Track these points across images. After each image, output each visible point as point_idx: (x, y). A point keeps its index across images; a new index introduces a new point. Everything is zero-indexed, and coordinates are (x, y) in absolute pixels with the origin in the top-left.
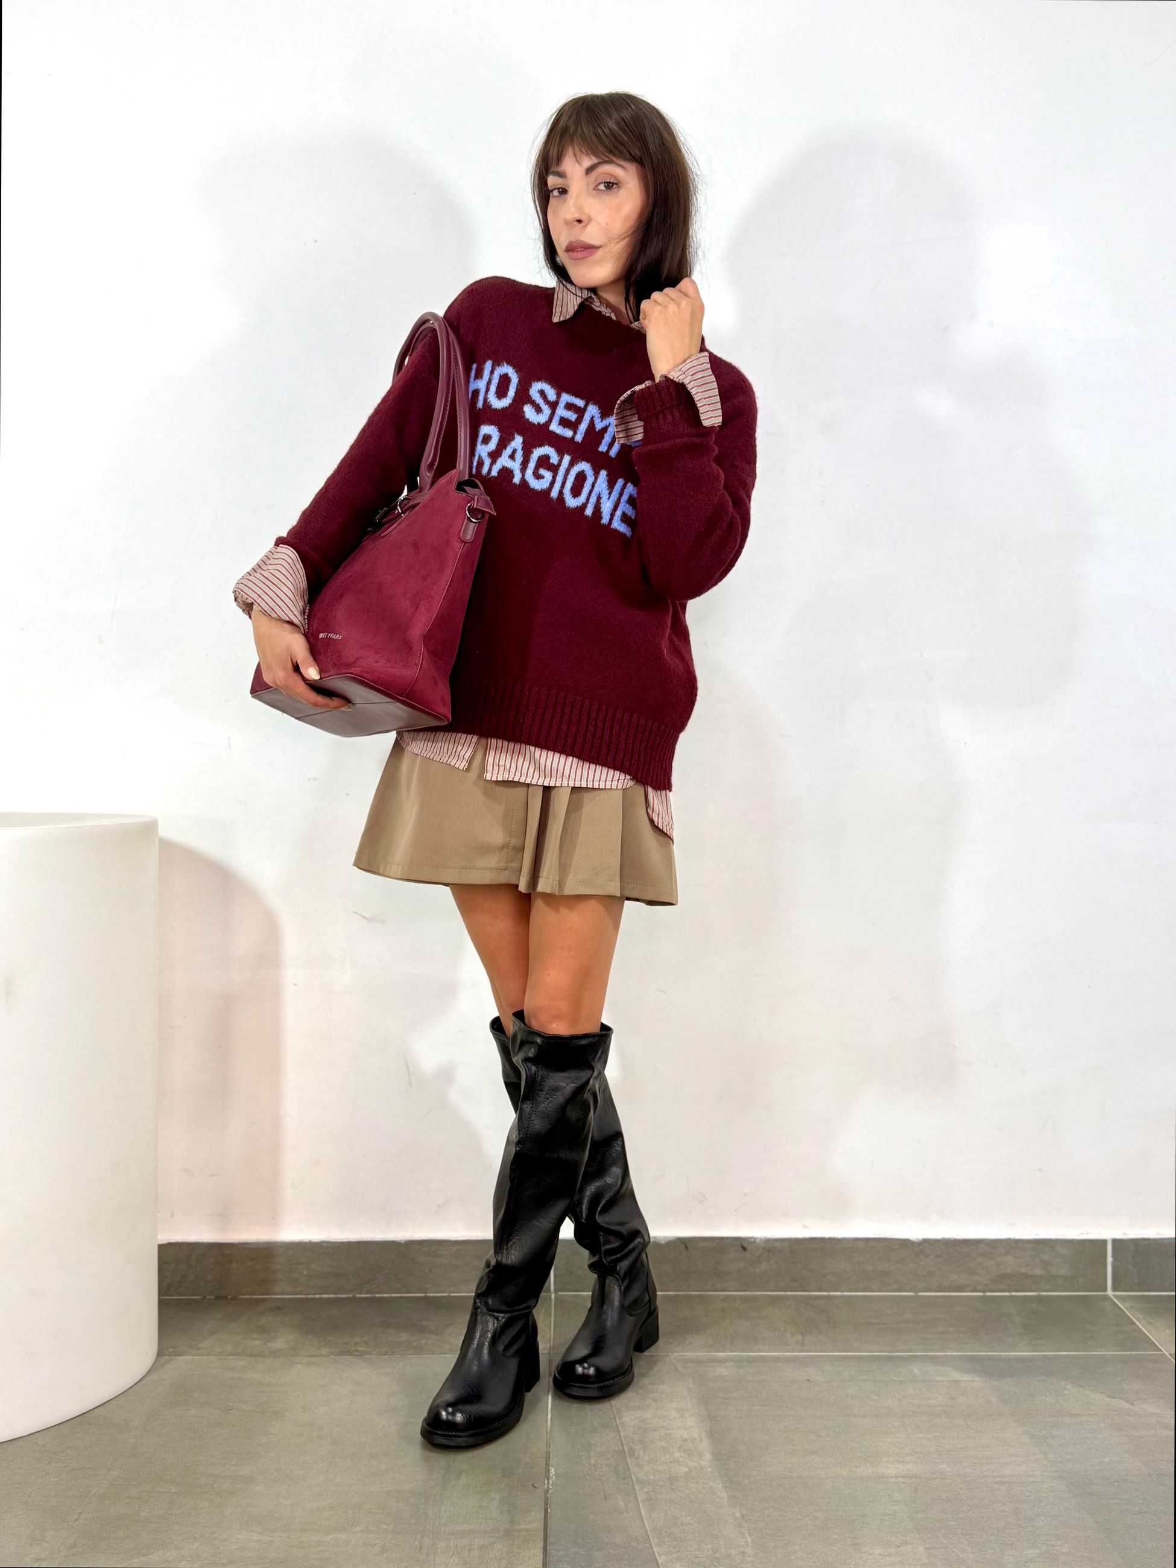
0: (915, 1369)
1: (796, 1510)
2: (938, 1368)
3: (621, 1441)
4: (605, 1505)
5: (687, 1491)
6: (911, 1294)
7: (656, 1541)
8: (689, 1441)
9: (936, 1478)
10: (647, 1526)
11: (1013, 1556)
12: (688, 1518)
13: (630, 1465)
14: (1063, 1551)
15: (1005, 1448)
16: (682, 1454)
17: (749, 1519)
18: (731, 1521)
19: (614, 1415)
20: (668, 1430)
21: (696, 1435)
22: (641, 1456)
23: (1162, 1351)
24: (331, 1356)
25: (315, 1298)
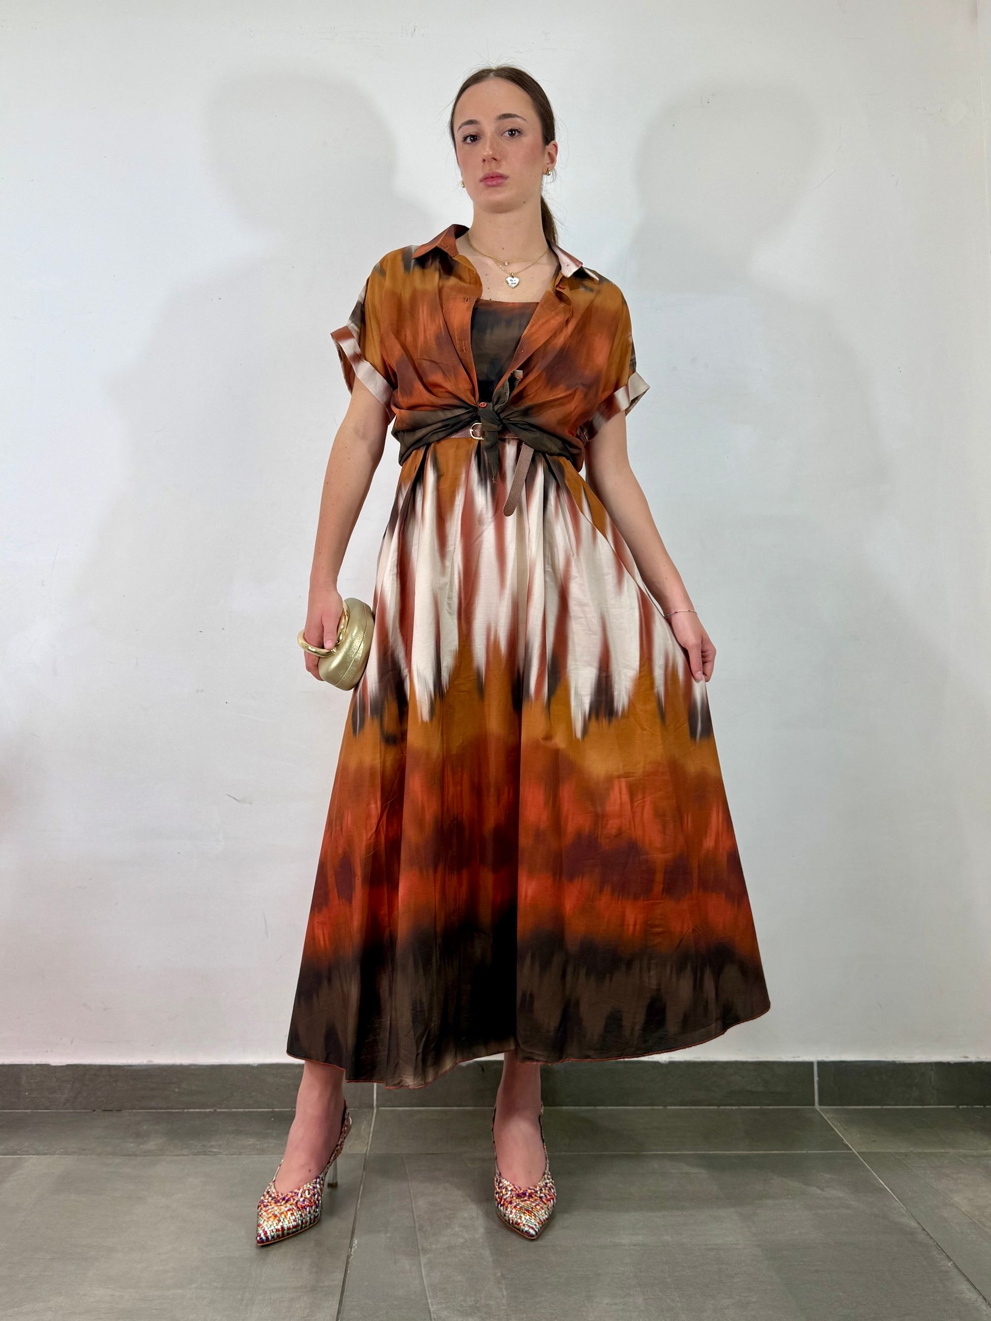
0: (656, 1164)
1: (546, 1271)
2: (674, 1163)
3: (414, 1219)
6: (661, 1107)
7: (431, 1295)
9: (660, 1247)
10: (425, 1282)
11: (712, 1304)
12: (459, 1277)
13: (418, 1238)
14: (753, 1300)
15: (718, 1223)
17: (507, 1277)
18: (492, 1279)
19: (411, 1200)
21: (474, 1215)
22: (429, 1229)
23: (851, 1150)
24: (191, 1156)
25: (183, 1112)
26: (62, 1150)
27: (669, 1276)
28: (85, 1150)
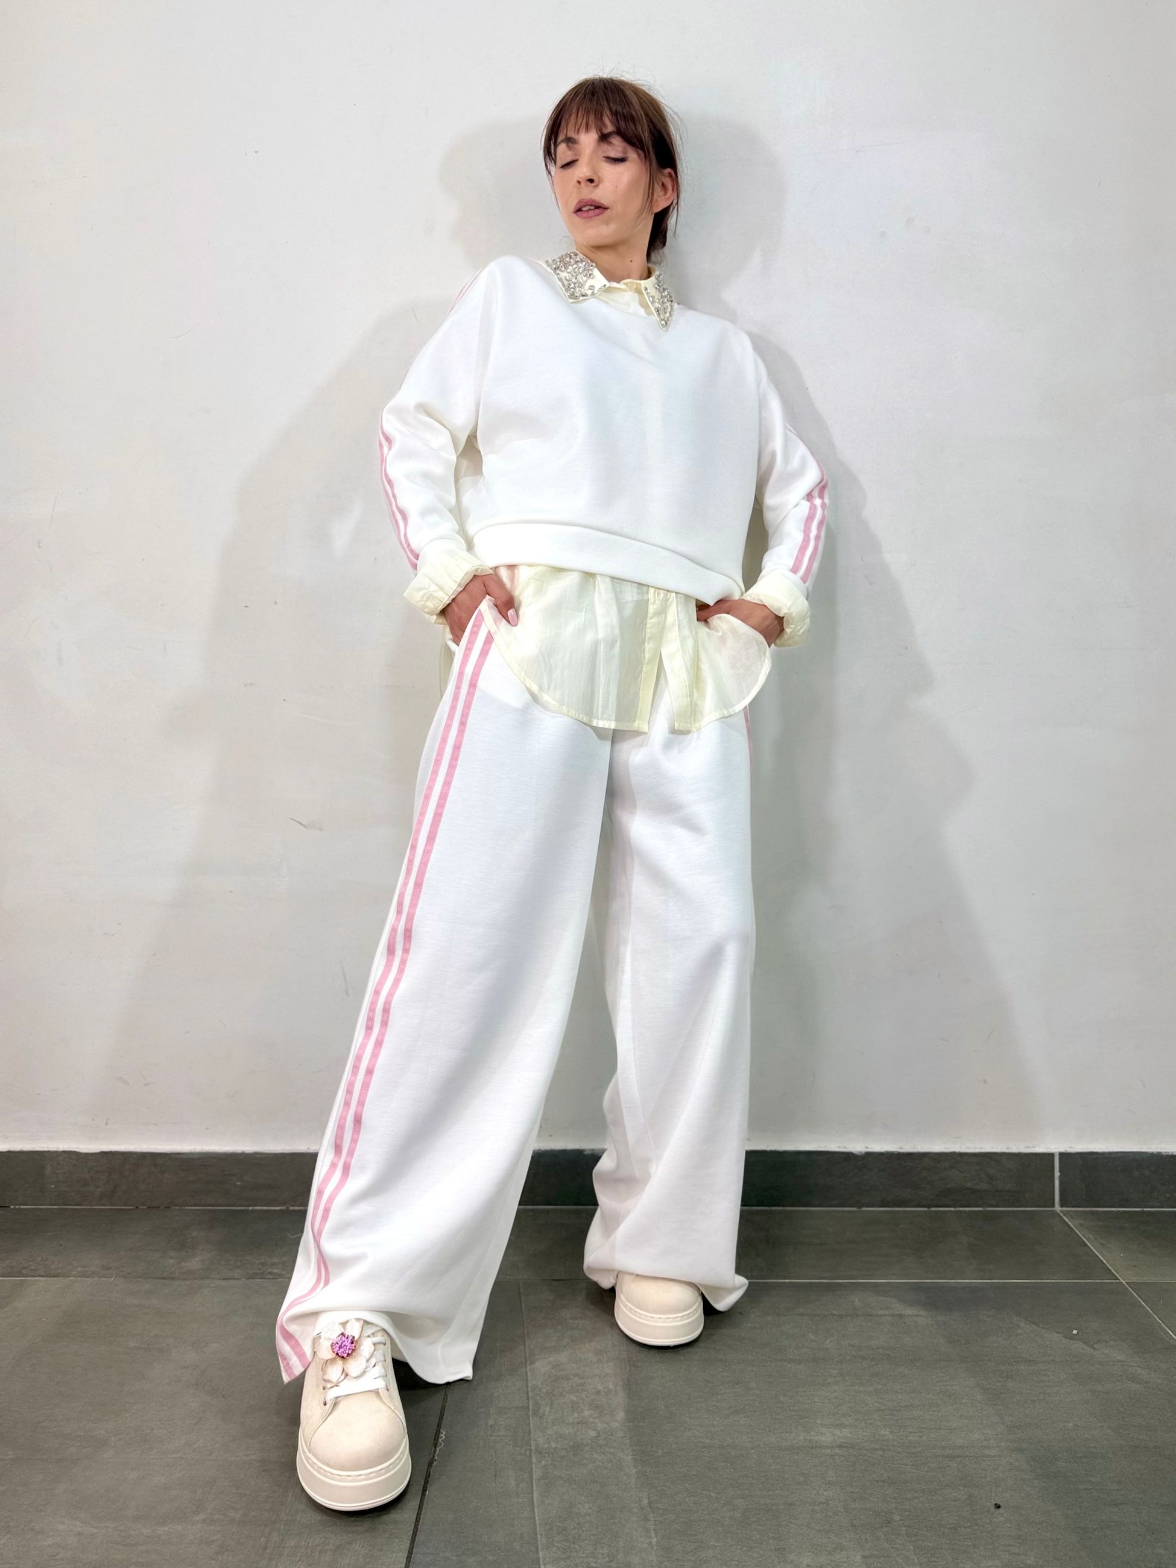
0: (857, 1301)
1: (713, 1495)
2: (881, 1298)
3: (528, 1394)
4: (494, 1485)
5: (591, 1466)
6: (854, 1209)
7: (544, 1541)
8: (603, 1394)
9: (877, 1450)
10: (537, 1518)
12: (586, 1506)
13: (531, 1426)
15: (954, 1407)
16: (592, 1412)
17: (656, 1507)
18: (635, 1510)
19: (526, 1359)
20: (583, 1378)
21: (611, 1387)
22: (547, 1413)
23: (1118, 1279)
24: (243, 1279)
25: (248, 1210)
26: (79, 1269)
27: (896, 1508)
28: (110, 1268)
